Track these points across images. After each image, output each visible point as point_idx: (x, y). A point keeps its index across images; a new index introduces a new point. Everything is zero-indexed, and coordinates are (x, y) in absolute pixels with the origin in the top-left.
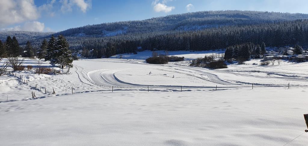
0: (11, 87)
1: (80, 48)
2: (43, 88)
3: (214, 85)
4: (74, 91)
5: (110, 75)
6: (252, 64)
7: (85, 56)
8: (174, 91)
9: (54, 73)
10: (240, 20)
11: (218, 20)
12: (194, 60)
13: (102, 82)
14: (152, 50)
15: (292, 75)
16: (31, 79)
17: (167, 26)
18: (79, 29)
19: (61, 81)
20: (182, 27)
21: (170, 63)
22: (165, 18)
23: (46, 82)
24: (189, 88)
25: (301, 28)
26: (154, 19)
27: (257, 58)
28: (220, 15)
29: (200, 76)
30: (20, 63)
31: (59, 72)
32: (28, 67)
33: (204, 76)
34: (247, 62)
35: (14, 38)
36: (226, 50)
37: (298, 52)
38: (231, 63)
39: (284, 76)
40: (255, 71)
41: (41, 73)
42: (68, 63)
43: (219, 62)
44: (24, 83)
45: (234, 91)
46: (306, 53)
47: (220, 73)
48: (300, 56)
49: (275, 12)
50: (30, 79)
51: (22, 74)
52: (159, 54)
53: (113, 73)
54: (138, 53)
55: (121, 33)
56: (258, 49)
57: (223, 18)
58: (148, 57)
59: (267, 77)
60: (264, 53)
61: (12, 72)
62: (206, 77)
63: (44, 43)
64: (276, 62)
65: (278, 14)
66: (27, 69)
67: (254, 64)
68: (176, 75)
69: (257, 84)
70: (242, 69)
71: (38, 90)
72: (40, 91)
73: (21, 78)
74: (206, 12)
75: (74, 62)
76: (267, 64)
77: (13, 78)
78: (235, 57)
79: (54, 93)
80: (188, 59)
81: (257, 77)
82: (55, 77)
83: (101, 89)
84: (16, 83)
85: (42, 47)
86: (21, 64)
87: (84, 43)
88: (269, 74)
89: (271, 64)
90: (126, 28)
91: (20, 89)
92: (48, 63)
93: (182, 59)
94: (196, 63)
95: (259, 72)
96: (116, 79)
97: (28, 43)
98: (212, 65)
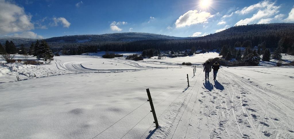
0: (3, 74)
1: (61, 49)
2: (28, 73)
3: (136, 68)
4: (53, 75)
5: (79, 65)
7: (64, 54)
8: (114, 72)
9: (39, 64)
10: (150, 38)
11: (139, 38)
12: (128, 56)
13: (73, 68)
14: (106, 51)
15: (170, 63)
16: (20, 68)
17: (114, 38)
18: (60, 37)
19: (43, 69)
20: (122, 39)
21: (116, 58)
23: (32, 69)
25: (174, 43)
26: (107, 34)
27: (156, 55)
28: (140, 35)
29: (130, 64)
31: (42, 63)
32: (18, 60)
33: (132, 64)
34: (152, 57)
35: (11, 42)
36: (143, 51)
37: (172, 53)
38: (145, 58)
39: (167, 64)
40: (155, 62)
41: (28, 64)
42: (50, 57)
43: (140, 57)
44: (14, 71)
45: (144, 71)
46: (175, 53)
47: (140, 63)
48: (173, 55)
49: (164, 35)
50: (19, 68)
51: (14, 65)
52: (109, 53)
53: (80, 63)
54: (98, 52)
55: (88, 41)
56: (157, 51)
57: (142, 36)
59: (160, 64)
60: (159, 53)
61: (6, 64)
62: (133, 65)
63: (32, 45)
64: (164, 57)
65: (165, 36)
66: (17, 61)
67: (155, 58)
68: (118, 64)
69: (155, 67)
70: (150, 61)
71: (24, 75)
72: (26, 75)
73: (12, 68)
74: (134, 33)
75: (55, 57)
76: (161, 58)
77: (6, 68)
78: (147, 55)
79: (35, 76)
80: (125, 56)
81: (156, 64)
82: (39, 66)
83: (71, 72)
84: (8, 71)
85: (30, 48)
86: (13, 59)
87: (63, 46)
88: (161, 62)
89: (162, 58)
90: (91, 38)
91: (10, 75)
92: (35, 58)
93: (122, 56)
94: (128, 58)
95: (157, 62)
96: (82, 66)
97: (22, 45)
98: (136, 59)
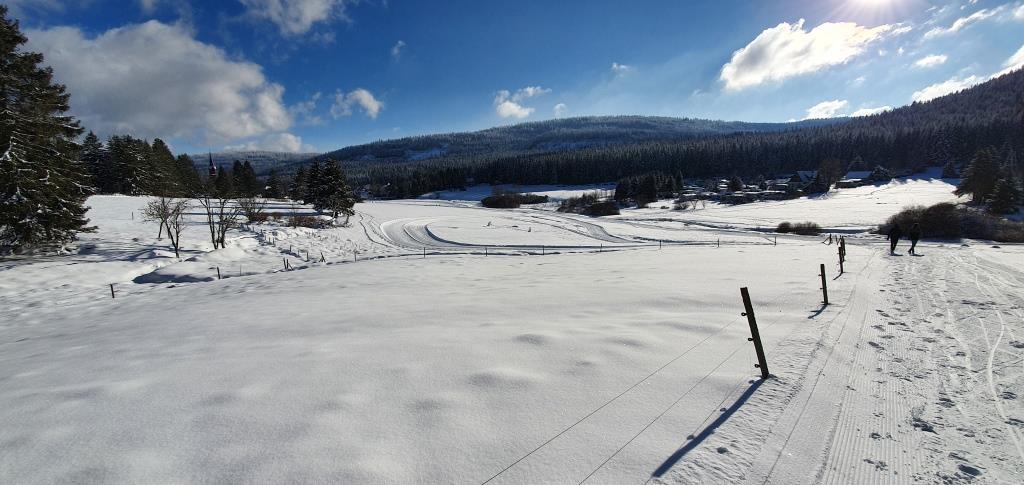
0: (245, 251)
1: (366, 181)
2: (302, 251)
3: (598, 243)
4: (360, 256)
5: (420, 229)
6: (660, 207)
7: (375, 196)
8: (531, 254)
9: (321, 225)
10: (642, 132)
11: (606, 133)
12: (564, 201)
13: (406, 240)
14: (492, 184)
15: (724, 225)
16: (281, 235)
17: (518, 142)
18: (364, 147)
19: (334, 239)
20: (544, 144)
21: (524, 207)
22: (514, 127)
23: (308, 240)
24: (556, 249)
25: (741, 148)
27: (668, 197)
28: (609, 124)
29: (575, 229)
30: (261, 208)
31: (329, 224)
32: (274, 214)
34: (651, 205)
35: (247, 163)
36: (617, 183)
37: (734, 186)
38: (626, 206)
39: (712, 227)
40: (665, 220)
41: (299, 225)
42: (346, 207)
43: (606, 203)
44: (269, 243)
45: (631, 252)
46: (747, 188)
47: (608, 224)
48: (738, 194)
50: (279, 237)
51: (264, 227)
52: (504, 190)
53: (423, 225)
54: (468, 189)
55: (438, 154)
56: (670, 182)
57: (614, 128)
58: (485, 196)
59: (684, 230)
60: (680, 189)
61: (247, 224)
62: (583, 229)
63: (301, 173)
65: (705, 122)
66: (272, 218)
67: (663, 208)
68: (535, 227)
69: (667, 241)
70: (644, 217)
71: (294, 254)
72: (299, 256)
73: (262, 235)
74: (585, 119)
75: (357, 207)
76: (685, 207)
77: (248, 234)
78: (632, 196)
79: (323, 259)
80: (554, 200)
81: (668, 228)
82: (324, 233)
83: (405, 251)
84: (255, 243)
85: (297, 180)
86: (262, 211)
87: (373, 173)
88: (687, 223)
89: (691, 207)
90: (446, 145)
91: (262, 254)
92: (309, 209)
93: (544, 200)
94: (568, 207)
95: (671, 220)
96: (430, 234)
97: (272, 172)
98: (594, 209)
